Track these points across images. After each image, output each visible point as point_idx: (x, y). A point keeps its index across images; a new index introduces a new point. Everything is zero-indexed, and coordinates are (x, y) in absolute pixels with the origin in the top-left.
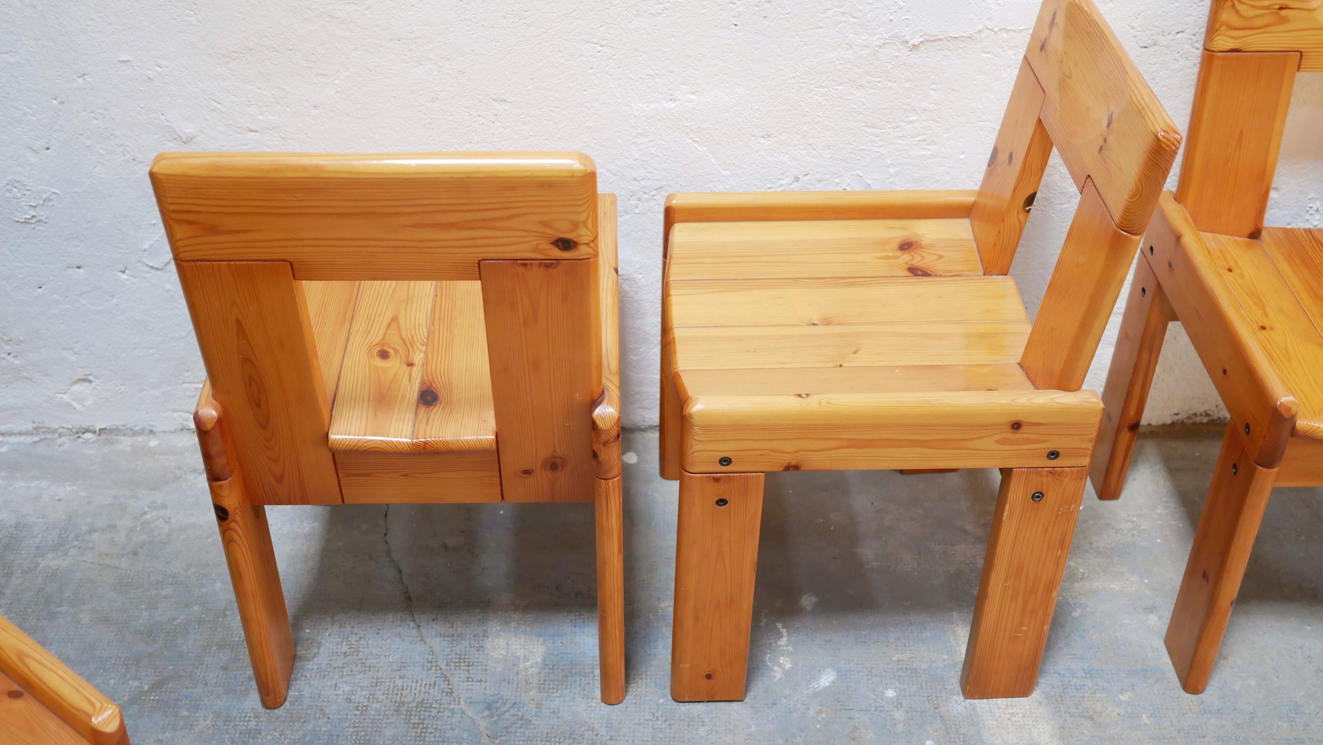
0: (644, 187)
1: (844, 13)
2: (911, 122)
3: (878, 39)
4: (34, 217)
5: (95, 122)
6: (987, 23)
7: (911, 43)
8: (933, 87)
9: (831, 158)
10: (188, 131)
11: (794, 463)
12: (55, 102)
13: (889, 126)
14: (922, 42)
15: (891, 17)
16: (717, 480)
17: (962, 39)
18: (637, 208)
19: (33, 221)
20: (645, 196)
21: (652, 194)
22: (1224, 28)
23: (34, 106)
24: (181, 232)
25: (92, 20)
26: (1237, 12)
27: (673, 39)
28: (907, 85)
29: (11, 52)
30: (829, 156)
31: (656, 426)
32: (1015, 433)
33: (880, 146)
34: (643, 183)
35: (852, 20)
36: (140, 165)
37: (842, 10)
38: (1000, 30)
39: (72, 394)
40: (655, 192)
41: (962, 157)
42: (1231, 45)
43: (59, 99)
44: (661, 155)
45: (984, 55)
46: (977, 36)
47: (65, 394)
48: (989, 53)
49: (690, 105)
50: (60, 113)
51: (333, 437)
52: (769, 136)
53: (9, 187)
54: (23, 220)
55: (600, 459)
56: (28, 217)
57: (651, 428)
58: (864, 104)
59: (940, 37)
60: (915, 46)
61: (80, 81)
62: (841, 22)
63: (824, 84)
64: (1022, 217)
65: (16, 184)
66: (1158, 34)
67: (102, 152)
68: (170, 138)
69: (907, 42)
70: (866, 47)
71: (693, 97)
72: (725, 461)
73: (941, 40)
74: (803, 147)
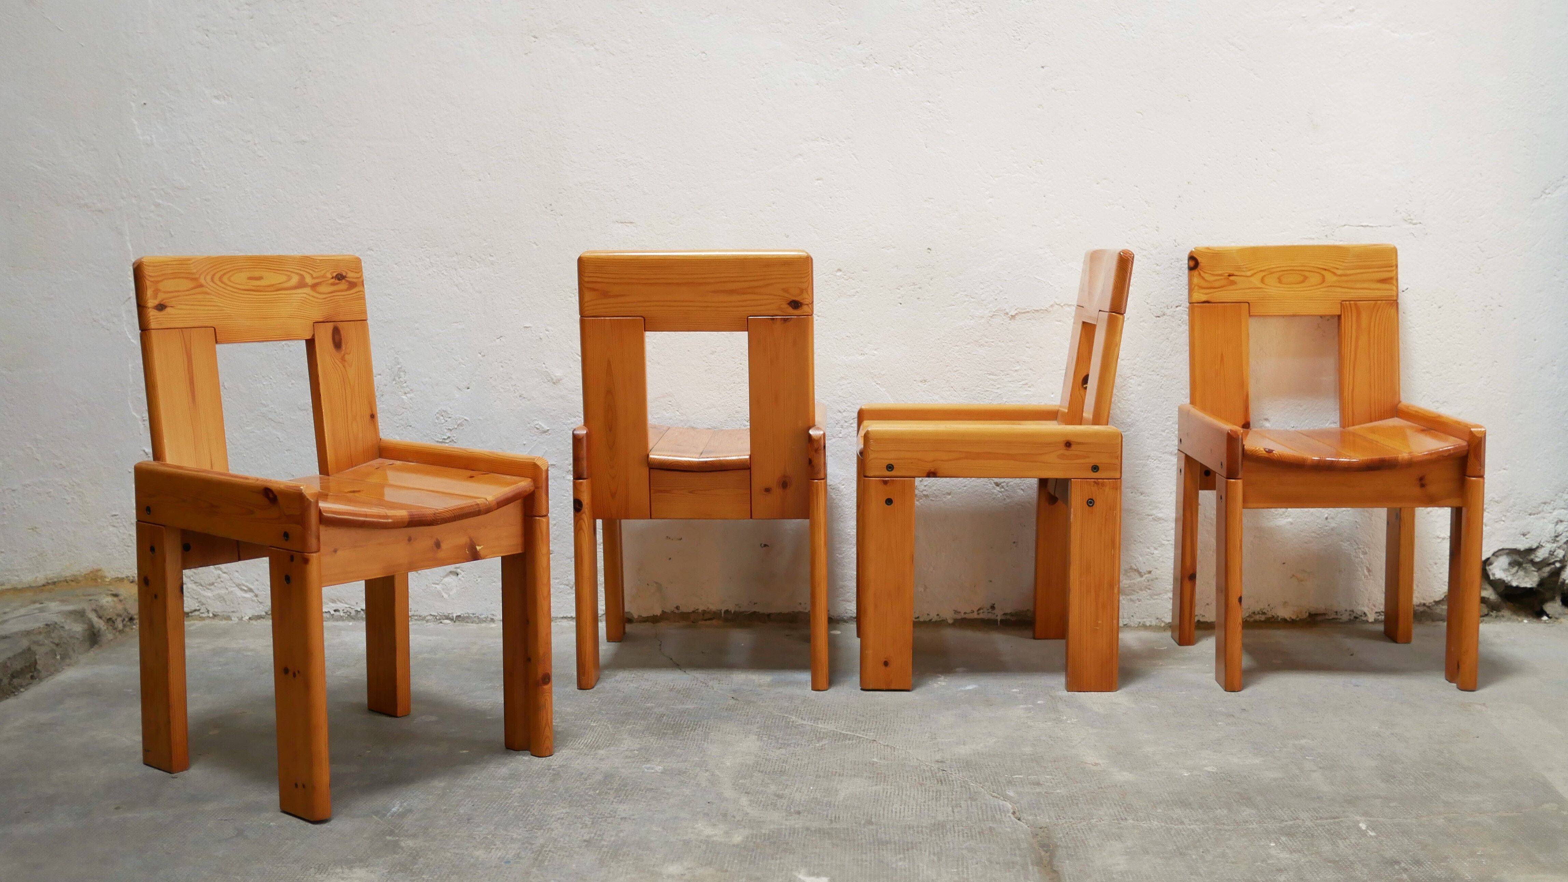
0: (845, 417)
1: (967, 295)
2: (1016, 371)
3: (990, 312)
4: (449, 437)
5: (501, 369)
6: (1056, 300)
7: (1010, 314)
8: (1027, 345)
9: (966, 397)
10: (557, 374)
11: (932, 470)
12: (480, 355)
13: (1003, 374)
14: (1017, 314)
15: (996, 298)
16: (885, 482)
17: (1042, 311)
18: (840, 433)
19: (447, 441)
20: (846, 424)
21: (850, 422)
22: (1196, 287)
23: (466, 358)
24: (588, 296)
25: (513, 300)
26: (1203, 278)
27: (862, 312)
28: (1011, 344)
29: (460, 322)
30: (965, 395)
31: (854, 618)
32: (1068, 450)
33: (998, 388)
34: (844, 414)
35: (972, 300)
36: (523, 400)
37: (966, 293)
38: (1065, 305)
39: (443, 584)
40: (852, 421)
41: (1052, 396)
42: (1204, 298)
43: (482, 354)
44: (856, 394)
45: (1057, 323)
46: (1051, 309)
47: (438, 584)
48: (1060, 321)
49: (874, 357)
50: (481, 363)
51: (651, 456)
52: (925, 381)
53: (438, 415)
54: (441, 440)
55: (813, 463)
56: (446, 438)
57: (851, 618)
58: (985, 358)
59: (1028, 310)
60: (1013, 317)
61: (498, 341)
62: (965, 302)
63: (958, 344)
64: (1082, 391)
65: (443, 413)
66: (1165, 307)
67: (502, 390)
68: (546, 380)
69: (1007, 314)
70: (982, 317)
71: (875, 352)
72: (890, 467)
73: (1028, 312)
74: (947, 389)
